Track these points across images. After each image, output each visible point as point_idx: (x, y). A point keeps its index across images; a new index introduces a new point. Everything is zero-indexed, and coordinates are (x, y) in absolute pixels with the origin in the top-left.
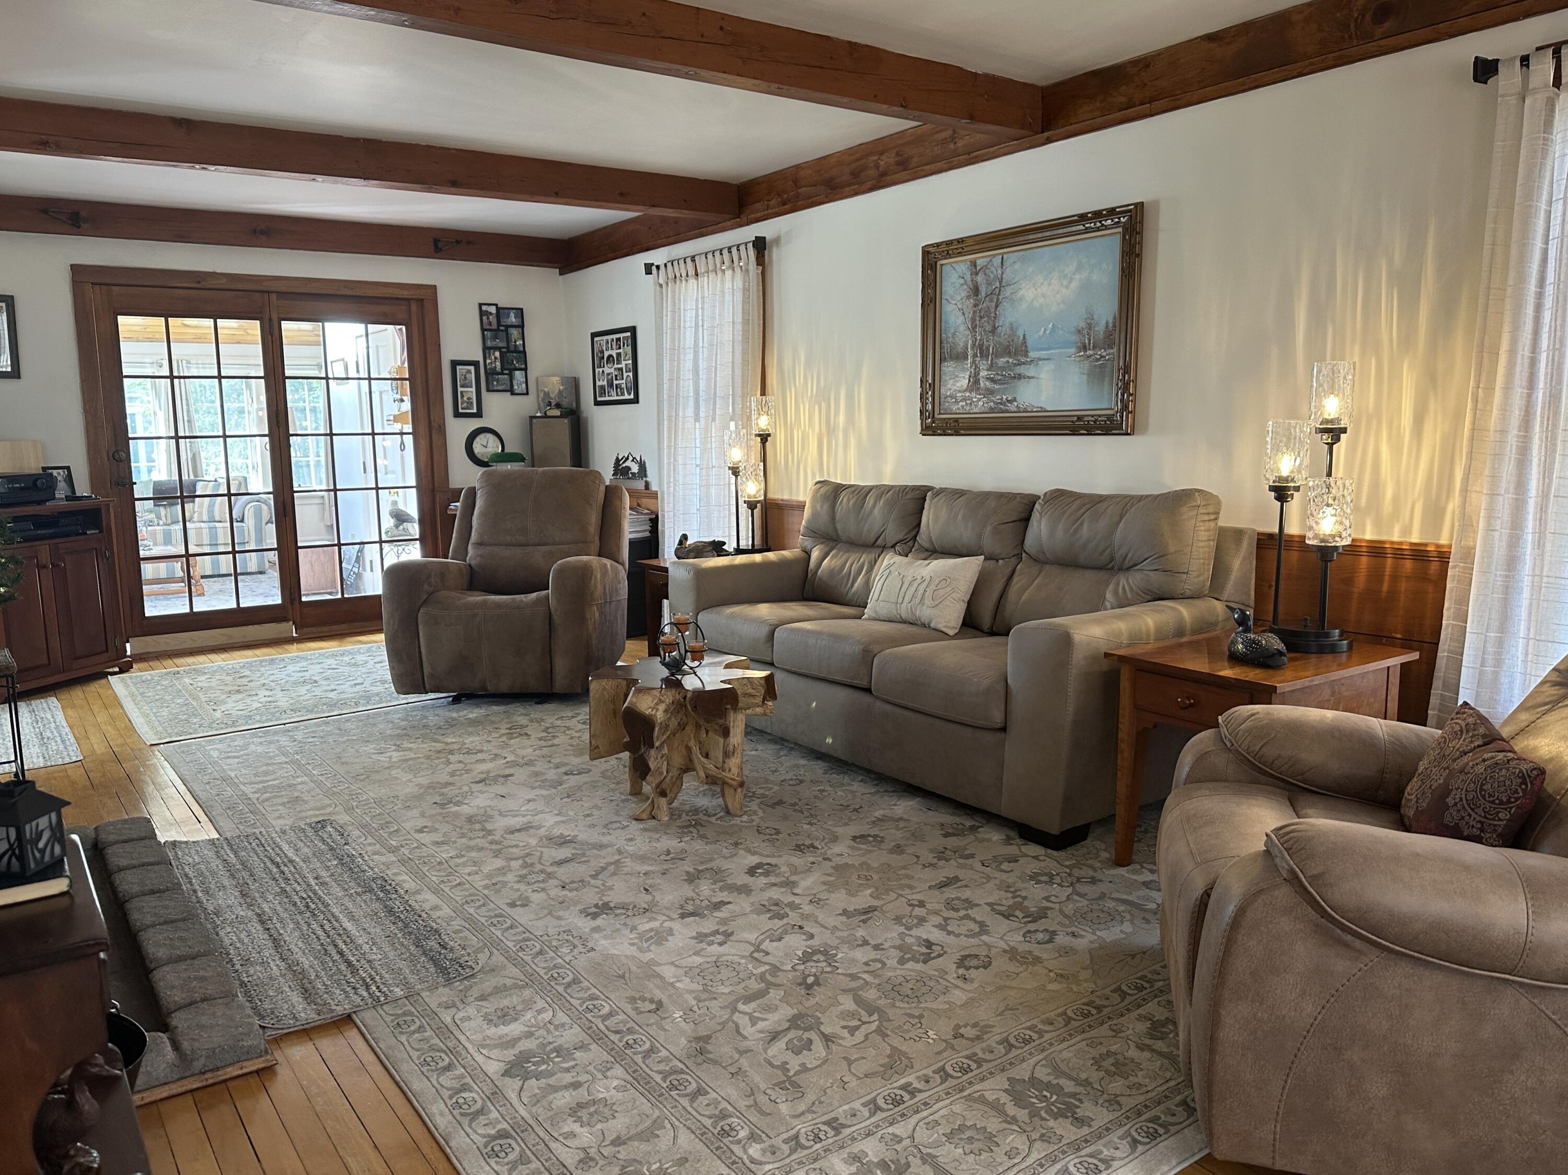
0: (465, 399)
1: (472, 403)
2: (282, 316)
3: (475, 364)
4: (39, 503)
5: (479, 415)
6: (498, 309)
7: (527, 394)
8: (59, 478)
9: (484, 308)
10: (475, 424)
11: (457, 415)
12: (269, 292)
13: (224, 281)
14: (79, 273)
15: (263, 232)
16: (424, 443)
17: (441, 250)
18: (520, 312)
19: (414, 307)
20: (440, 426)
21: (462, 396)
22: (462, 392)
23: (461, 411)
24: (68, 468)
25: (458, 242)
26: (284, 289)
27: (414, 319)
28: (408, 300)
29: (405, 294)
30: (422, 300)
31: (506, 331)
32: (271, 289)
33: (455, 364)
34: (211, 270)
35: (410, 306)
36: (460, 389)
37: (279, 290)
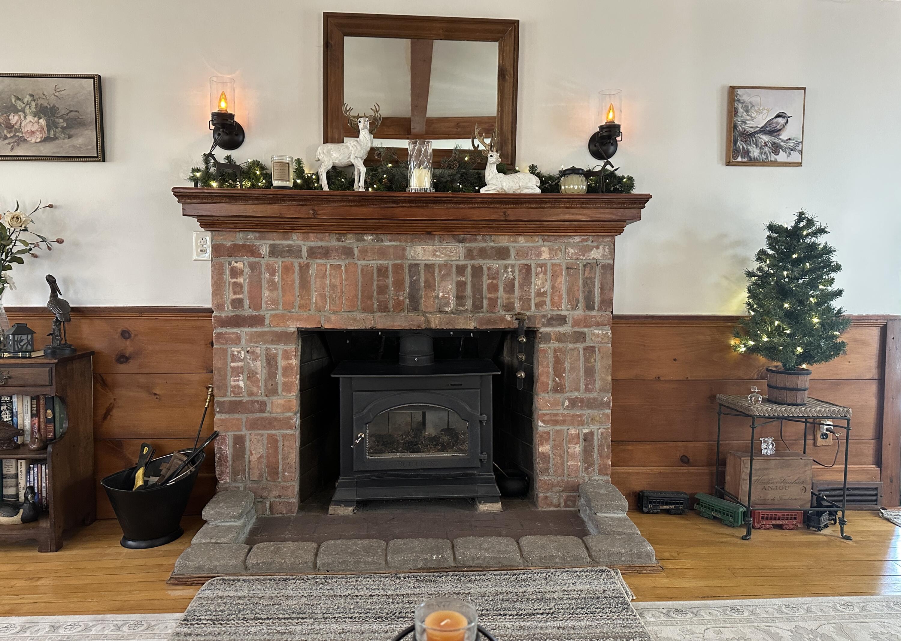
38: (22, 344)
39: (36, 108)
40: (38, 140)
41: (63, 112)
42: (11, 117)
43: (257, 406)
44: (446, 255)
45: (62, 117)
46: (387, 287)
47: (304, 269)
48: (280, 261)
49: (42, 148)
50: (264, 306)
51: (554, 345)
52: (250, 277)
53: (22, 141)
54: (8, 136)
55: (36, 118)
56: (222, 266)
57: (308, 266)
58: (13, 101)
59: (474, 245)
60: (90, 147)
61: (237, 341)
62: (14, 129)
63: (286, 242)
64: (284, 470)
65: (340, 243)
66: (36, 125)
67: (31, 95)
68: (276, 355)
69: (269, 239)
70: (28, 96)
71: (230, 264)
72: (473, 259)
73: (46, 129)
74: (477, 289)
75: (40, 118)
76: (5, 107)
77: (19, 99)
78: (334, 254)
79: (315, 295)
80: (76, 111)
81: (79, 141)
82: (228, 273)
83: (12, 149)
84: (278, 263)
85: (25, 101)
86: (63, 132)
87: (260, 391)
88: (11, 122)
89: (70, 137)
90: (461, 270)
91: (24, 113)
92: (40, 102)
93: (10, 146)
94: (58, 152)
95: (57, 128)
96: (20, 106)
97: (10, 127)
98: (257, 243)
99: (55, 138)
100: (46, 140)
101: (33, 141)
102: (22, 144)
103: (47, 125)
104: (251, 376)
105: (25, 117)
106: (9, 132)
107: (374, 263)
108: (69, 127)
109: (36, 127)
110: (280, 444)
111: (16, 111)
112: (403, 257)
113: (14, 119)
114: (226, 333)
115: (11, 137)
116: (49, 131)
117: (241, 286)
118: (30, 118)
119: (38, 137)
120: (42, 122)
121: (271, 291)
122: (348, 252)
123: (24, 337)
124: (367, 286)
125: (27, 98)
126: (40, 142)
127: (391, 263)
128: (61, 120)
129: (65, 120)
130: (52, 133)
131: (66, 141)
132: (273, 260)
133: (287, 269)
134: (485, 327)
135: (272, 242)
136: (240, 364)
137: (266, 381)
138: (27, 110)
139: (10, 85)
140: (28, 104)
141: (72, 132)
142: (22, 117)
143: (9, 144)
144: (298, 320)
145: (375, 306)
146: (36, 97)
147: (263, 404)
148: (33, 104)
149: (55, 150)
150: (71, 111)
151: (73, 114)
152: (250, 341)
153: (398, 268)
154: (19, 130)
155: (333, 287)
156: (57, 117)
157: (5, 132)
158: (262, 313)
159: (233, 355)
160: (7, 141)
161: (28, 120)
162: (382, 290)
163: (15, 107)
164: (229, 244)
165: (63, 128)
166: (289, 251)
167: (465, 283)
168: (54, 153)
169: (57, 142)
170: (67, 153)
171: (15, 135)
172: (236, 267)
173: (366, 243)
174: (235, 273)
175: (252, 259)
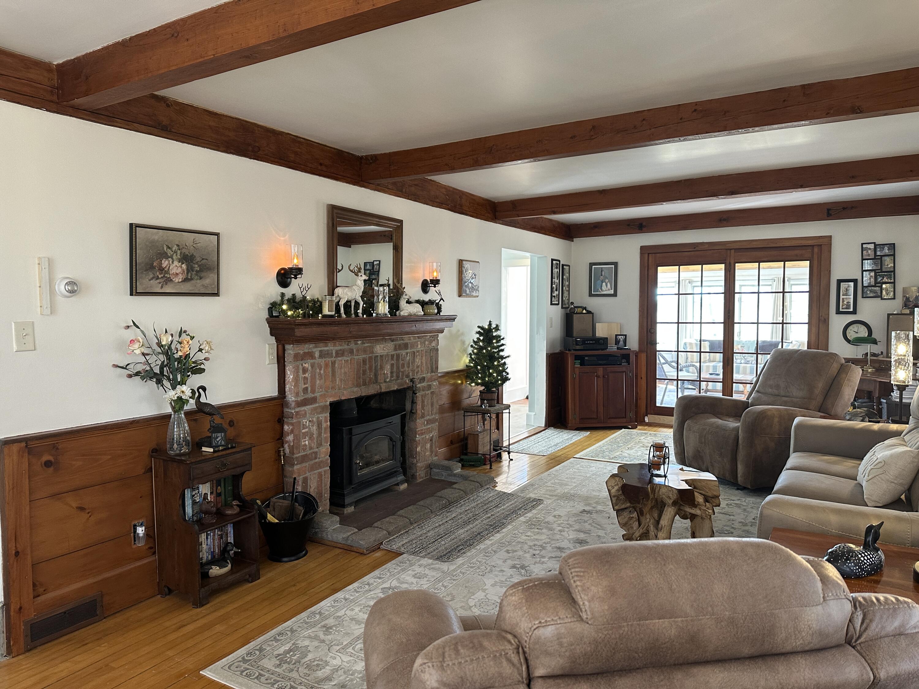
0: (845, 303)
1: (850, 305)
2: (736, 261)
3: (855, 281)
4: (602, 350)
5: (854, 312)
6: (876, 245)
7: (894, 298)
8: (621, 340)
9: (864, 246)
10: (851, 318)
11: (838, 312)
12: (730, 249)
13: (707, 246)
14: (644, 249)
15: (724, 220)
16: (814, 330)
17: (831, 215)
18: (892, 246)
19: (816, 250)
20: (825, 320)
21: (843, 301)
22: (843, 299)
23: (841, 310)
24: (626, 335)
25: (844, 209)
26: (737, 247)
27: (815, 256)
28: (813, 246)
29: (810, 242)
30: (821, 245)
31: (881, 259)
32: (732, 248)
33: (839, 282)
34: (701, 241)
35: (813, 249)
36: (841, 297)
37: (735, 247)
38: (218, 440)
39: (180, 255)
40: (180, 280)
41: (198, 259)
42: (163, 262)
43: (314, 455)
44: (388, 349)
45: (197, 263)
46: (366, 370)
47: (333, 363)
48: (323, 360)
49: (182, 287)
50: (317, 390)
51: (422, 393)
52: (311, 373)
53: (168, 281)
54: (160, 276)
55: (180, 263)
56: (298, 367)
57: (335, 362)
58: (165, 249)
59: (397, 343)
60: (213, 286)
61: (305, 416)
62: (164, 271)
63: (326, 348)
64: (325, 493)
65: (348, 347)
66: (180, 269)
67: (178, 246)
68: (321, 421)
69: (319, 347)
70: (175, 246)
71: (302, 365)
72: (396, 351)
73: (186, 272)
74: (398, 368)
75: (183, 264)
76: (160, 253)
77: (169, 248)
78: (346, 353)
79: (338, 379)
80: (206, 259)
81: (207, 281)
82: (301, 371)
83: (162, 287)
84: (322, 361)
85: (174, 249)
86: (197, 275)
87: (314, 445)
88: (163, 266)
89: (201, 278)
90: (392, 356)
91: (172, 259)
92: (184, 251)
93: (160, 285)
94: (193, 290)
95: (193, 271)
96: (169, 252)
97: (161, 269)
98: (314, 350)
99: (191, 279)
100: (185, 280)
101: (177, 281)
102: (169, 283)
103: (187, 269)
104: (311, 438)
105: (173, 262)
106: (161, 274)
107: (361, 357)
108: (201, 271)
109: (179, 270)
110: (323, 477)
111: (167, 257)
112: (373, 353)
113: (165, 263)
114: (300, 411)
115: (162, 277)
116: (187, 273)
117: (307, 378)
118: (176, 263)
119: (179, 279)
120: (184, 266)
121: (320, 380)
122: (351, 352)
123: (219, 435)
124: (358, 370)
125: (175, 248)
126: (181, 282)
127: (367, 356)
128: (196, 266)
129: (199, 266)
130: (190, 275)
131: (198, 281)
132: (320, 360)
133: (327, 365)
134: (400, 388)
135: (320, 349)
136: (307, 430)
137: (317, 437)
138: (174, 257)
139: (162, 237)
140: (175, 252)
141: (203, 274)
142: (171, 262)
143: (160, 283)
144: (331, 396)
145: (361, 383)
146: (181, 247)
147: (316, 453)
148: (179, 252)
149: (191, 288)
150: (203, 259)
151: (204, 261)
152: (311, 414)
153: (370, 358)
154: (167, 272)
155: (345, 373)
156: (194, 263)
157: (158, 273)
158: (316, 395)
159: (303, 425)
160: (158, 281)
161: (174, 265)
162: (364, 372)
163: (166, 253)
164: (302, 352)
165: (197, 271)
166: (328, 354)
167: (394, 364)
168: (191, 290)
169: (192, 282)
170: (199, 290)
171: (164, 276)
172: (305, 367)
173: (358, 346)
174: (305, 371)
175: (312, 361)
